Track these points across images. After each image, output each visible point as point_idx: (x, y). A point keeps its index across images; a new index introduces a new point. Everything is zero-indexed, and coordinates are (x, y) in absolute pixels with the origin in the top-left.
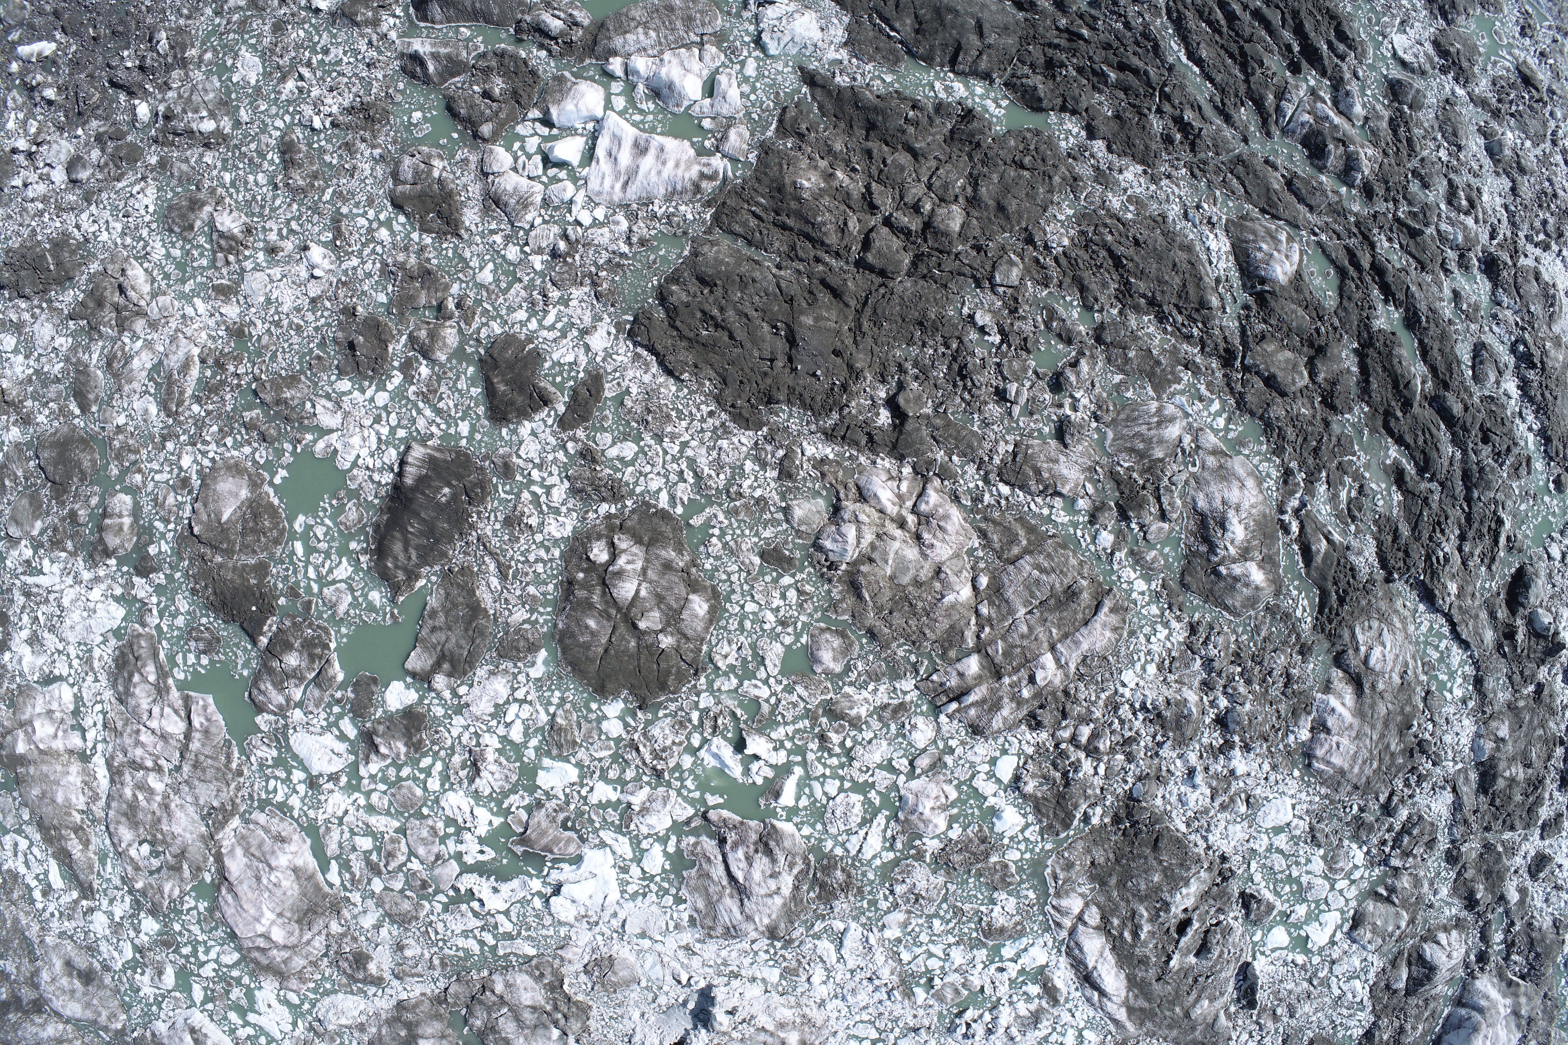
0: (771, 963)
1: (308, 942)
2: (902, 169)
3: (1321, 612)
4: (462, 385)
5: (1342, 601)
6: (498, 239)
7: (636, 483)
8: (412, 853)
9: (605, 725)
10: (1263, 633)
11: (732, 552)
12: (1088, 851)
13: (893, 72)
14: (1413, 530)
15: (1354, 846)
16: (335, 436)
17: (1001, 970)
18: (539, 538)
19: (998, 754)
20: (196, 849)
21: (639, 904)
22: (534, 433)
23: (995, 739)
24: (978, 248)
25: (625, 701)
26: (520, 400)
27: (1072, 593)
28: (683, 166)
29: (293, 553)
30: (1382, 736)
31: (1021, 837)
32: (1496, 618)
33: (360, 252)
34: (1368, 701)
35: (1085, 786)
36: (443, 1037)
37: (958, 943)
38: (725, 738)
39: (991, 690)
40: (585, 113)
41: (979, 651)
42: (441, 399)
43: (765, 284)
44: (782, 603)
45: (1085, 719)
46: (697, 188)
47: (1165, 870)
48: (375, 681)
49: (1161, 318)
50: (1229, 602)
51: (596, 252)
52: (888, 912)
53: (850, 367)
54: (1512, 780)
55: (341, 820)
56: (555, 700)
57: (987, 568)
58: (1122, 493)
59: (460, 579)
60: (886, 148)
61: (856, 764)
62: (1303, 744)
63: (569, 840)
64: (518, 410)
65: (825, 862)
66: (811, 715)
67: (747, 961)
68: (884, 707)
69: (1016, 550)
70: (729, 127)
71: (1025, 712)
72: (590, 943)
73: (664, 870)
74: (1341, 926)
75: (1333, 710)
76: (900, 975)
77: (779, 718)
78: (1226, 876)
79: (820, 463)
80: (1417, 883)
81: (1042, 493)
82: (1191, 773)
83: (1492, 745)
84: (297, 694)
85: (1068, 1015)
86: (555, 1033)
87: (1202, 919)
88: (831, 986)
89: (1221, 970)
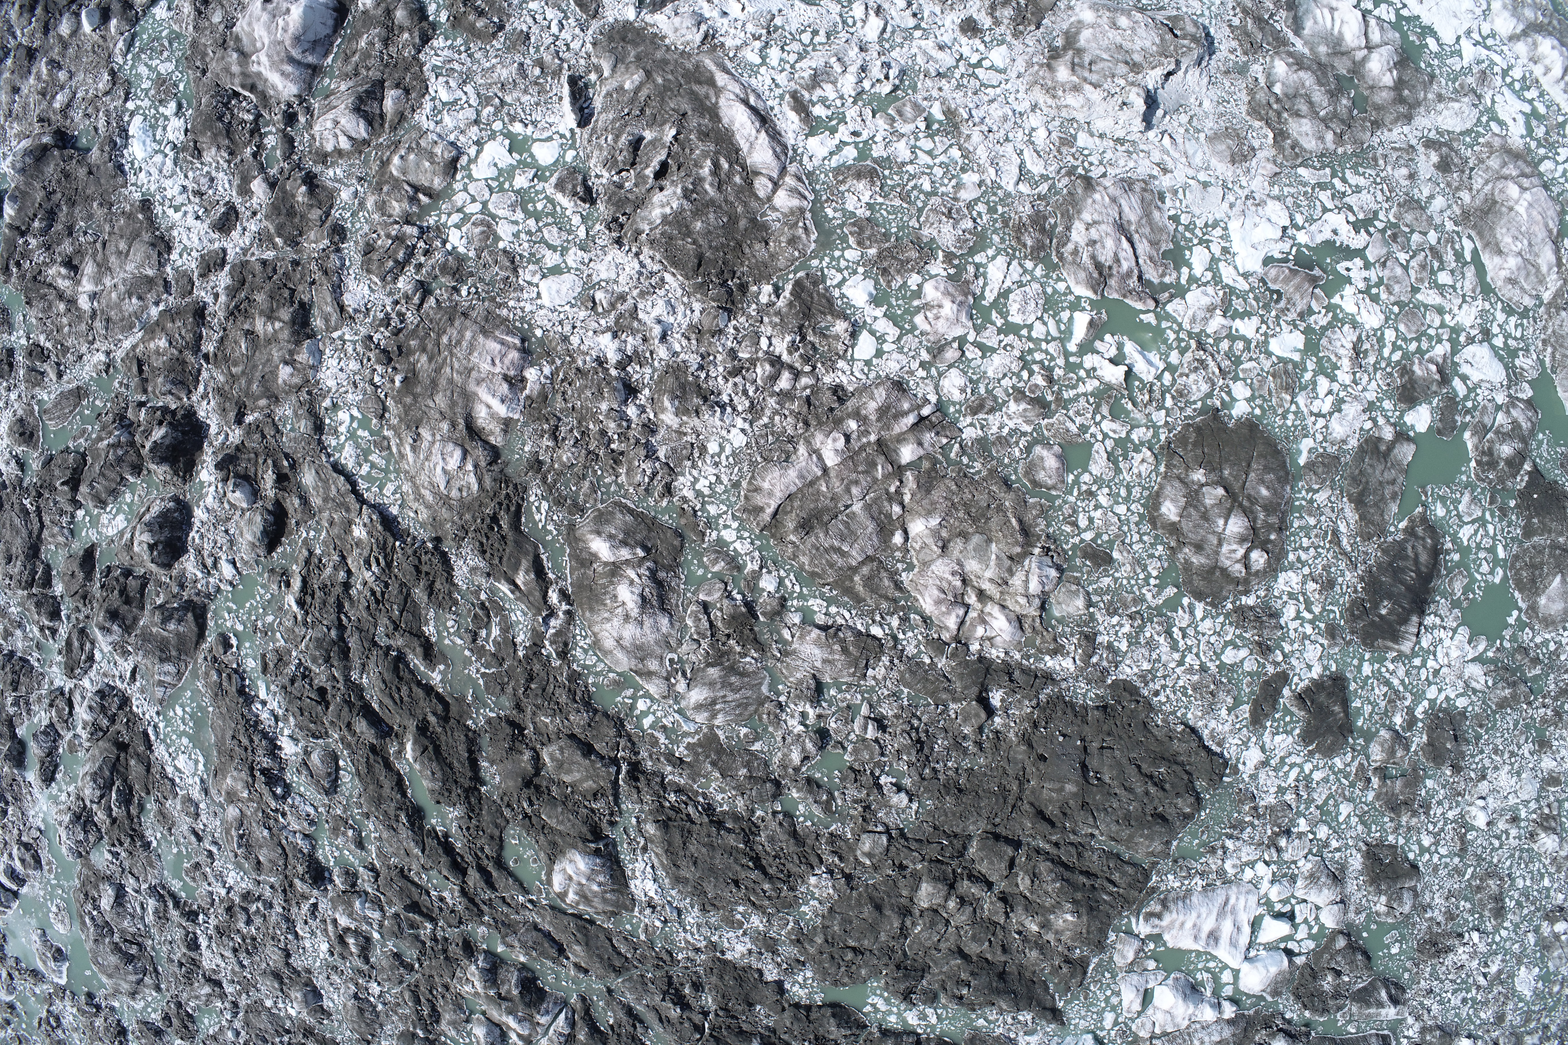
0: (1086, 152)
1: (1487, 182)
2: (974, 938)
3: (519, 507)
4: (1368, 709)
5: (495, 519)
6: (1334, 844)
7: (1223, 625)
8: (1406, 268)
9: (1248, 393)
10: (587, 484)
11: (1139, 562)
12: (772, 256)
13: (976, 1029)
14: (408, 594)
15: (462, 250)
16: (1470, 657)
17: (855, 134)
18: (1306, 571)
19: (875, 361)
21: (1210, 216)
22: (1309, 667)
23: (878, 377)
24: (902, 867)
25: (1230, 417)
26: (1322, 698)
27: (805, 527)
28: (1177, 925)
30: (438, 370)
31: (846, 273)
32: (301, 497)
33: (1445, 824)
34: (459, 410)
35: (782, 327)
36: (1372, 88)
37: (904, 164)
38: (1141, 381)
39: (888, 427)
40: (1259, 965)
41: (899, 467)
42: (1385, 695)
43: (1108, 819)
44: (1092, 514)
45: (785, 396)
46: (1164, 904)
47: (689, 233)
48: (1439, 432)
49: (709, 809)
50: (629, 518)
51: (1253, 838)
52: (976, 200)
53: (1030, 746)
54: (270, 317)
55: (1464, 301)
56: (1291, 416)
57: (893, 551)
58: (751, 630)
59: (1371, 529)
60: (989, 956)
61: (1017, 353)
62: (532, 365)
63: (1275, 281)
64: (1324, 688)
65: (1042, 254)
66: (1062, 402)
67: (1109, 155)
68: (992, 411)
69: (865, 570)
70: (1131, 963)
71: (849, 404)
72: (1252, 179)
73: (1190, 249)
74: (470, 161)
75: (503, 401)
76: (960, 133)
77: (1092, 400)
78: (614, 224)
79: (1057, 651)
80: (382, 207)
81: (839, 629)
82: (664, 337)
83: (298, 358)
84: (1501, 418)
85: (778, 81)
86: (1278, 89)
87: (641, 178)
88: (1027, 126)
89: (613, 121)
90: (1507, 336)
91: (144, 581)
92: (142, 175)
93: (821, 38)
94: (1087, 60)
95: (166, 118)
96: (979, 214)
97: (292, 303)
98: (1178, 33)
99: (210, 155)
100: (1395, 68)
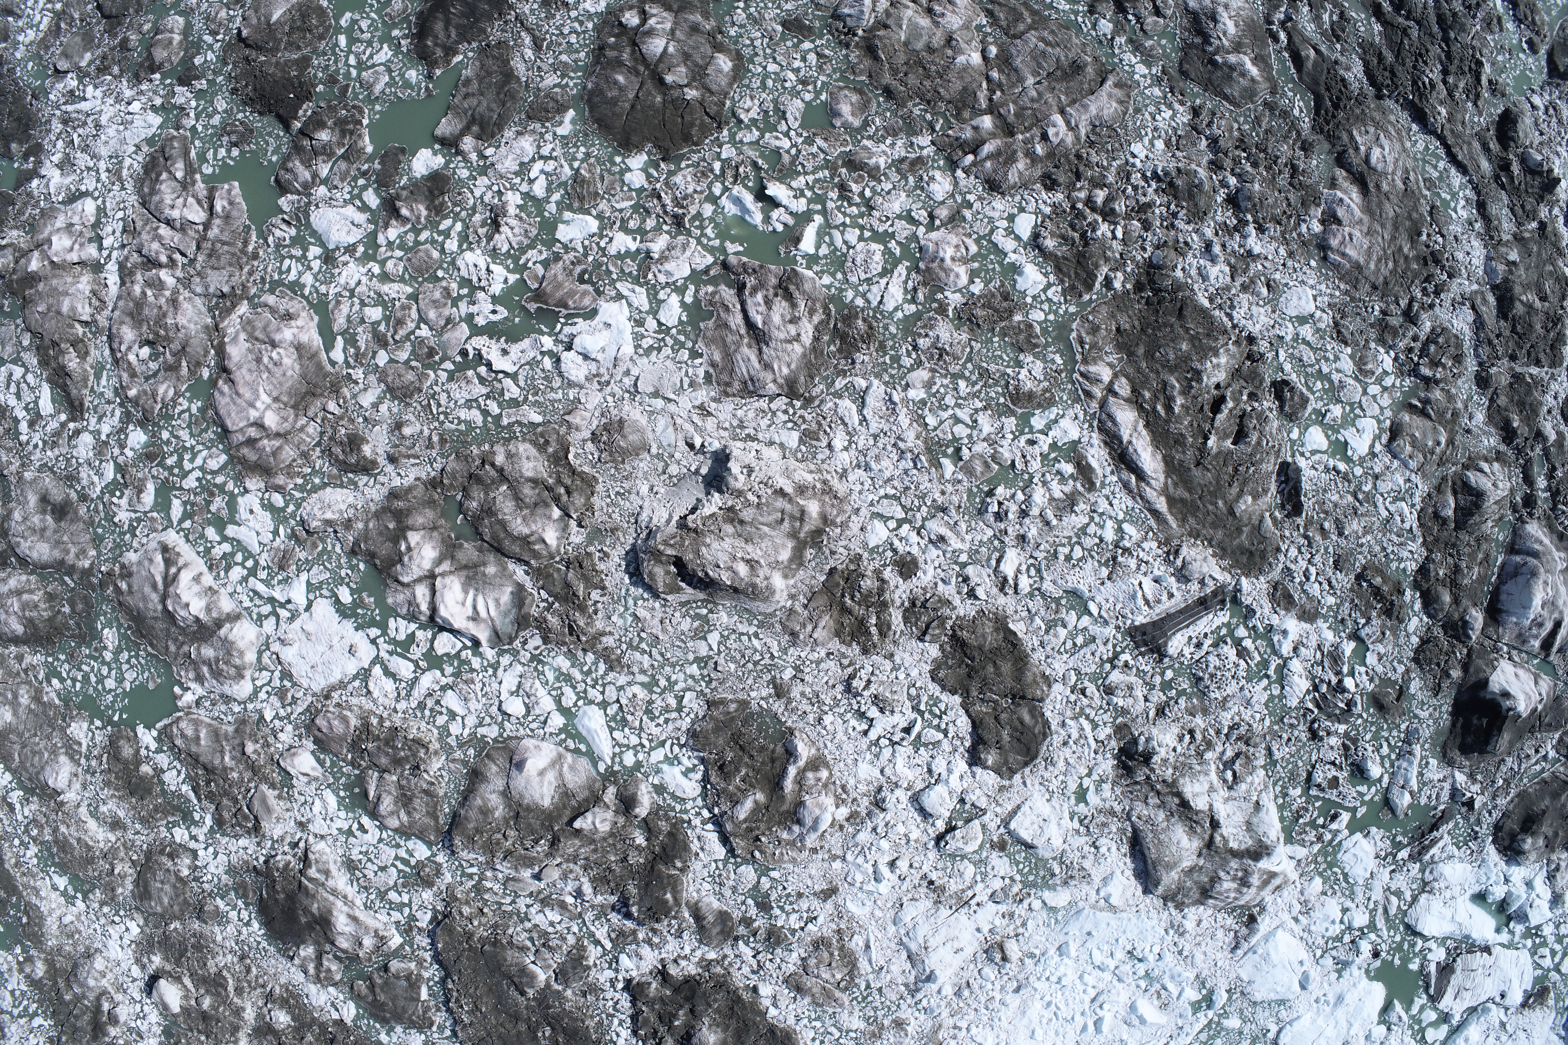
0: (790, 425)
1: (302, 429)
3: (1317, 114)
5: (1336, 106)
8: (422, 320)
9: (628, 177)
10: (1264, 126)
11: (755, 21)
12: (1113, 316)
14: (1397, 57)
15: (1382, 350)
17: (1031, 442)
18: (574, 14)
19: (1015, 211)
20: (198, 341)
21: (654, 360)
23: (1012, 197)
25: (649, 153)
27: (1077, 68)
29: (337, 45)
30: (1394, 238)
31: (1043, 298)
32: (1489, 150)
34: (1375, 200)
35: (1104, 246)
36: (434, 528)
37: (985, 408)
38: (746, 187)
39: (1006, 146)
41: (992, 111)
44: (802, 64)
45: (1098, 184)
47: (1193, 339)
48: (403, 151)
50: (1228, 91)
52: (911, 369)
54: (1530, 306)
55: (352, 292)
56: (580, 156)
57: (995, 41)
59: (496, 52)
62: (1316, 235)
63: (585, 293)
65: (846, 312)
66: (831, 166)
67: (764, 423)
68: (902, 160)
69: (1021, 27)
71: (1039, 173)
72: (600, 405)
73: (680, 322)
74: (1379, 437)
75: (1341, 203)
76: (925, 442)
77: (800, 168)
78: (1256, 359)
80: (1450, 398)
82: (1208, 246)
83: (1504, 268)
84: (324, 170)
85: (1106, 504)
86: (556, 513)
87: (1236, 399)
88: (853, 452)
89: (1262, 461)
90: (302, 260)
93: (1064, 551)
94: (786, 524)
97: (1513, 320)
98: (673, 569)
100: (400, 555)
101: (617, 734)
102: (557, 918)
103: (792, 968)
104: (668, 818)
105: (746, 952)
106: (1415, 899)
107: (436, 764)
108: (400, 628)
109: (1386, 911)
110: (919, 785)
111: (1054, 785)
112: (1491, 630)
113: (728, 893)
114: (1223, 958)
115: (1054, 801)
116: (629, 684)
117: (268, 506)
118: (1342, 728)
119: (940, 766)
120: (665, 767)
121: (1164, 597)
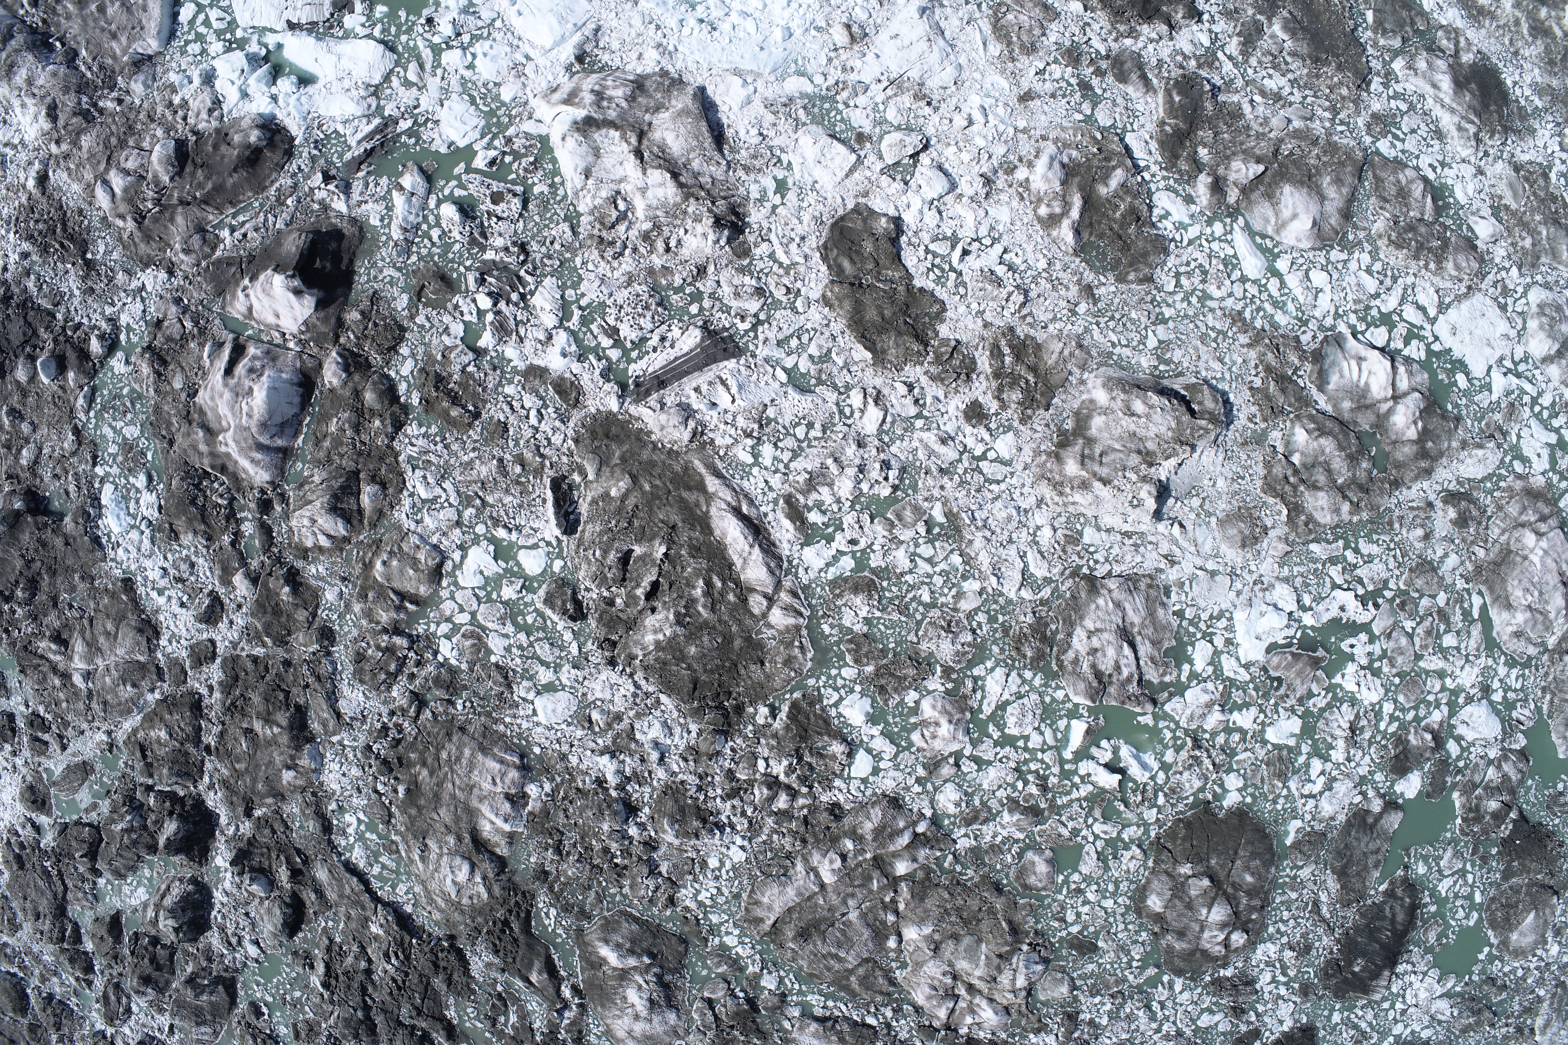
0: (1092, 549)
1: (1503, 532)
3: (528, 913)
5: (506, 923)
7: (1200, 995)
8: (1410, 636)
9: (1240, 783)
10: (592, 894)
11: (1122, 949)
12: (768, 677)
14: (428, 984)
15: (453, 662)
16: (1438, 994)
17: (853, 542)
18: (1285, 940)
19: (871, 780)
21: (1216, 607)
22: (1281, 1023)
23: (874, 794)
25: (1221, 807)
27: (804, 935)
30: (440, 785)
32: (316, 891)
34: (463, 825)
35: (779, 749)
36: (1395, 442)
37: (902, 574)
38: (1135, 782)
39: (883, 846)
41: (894, 879)
42: (1352, 1037)
44: (1080, 909)
45: (784, 815)
47: (683, 659)
48: (1428, 795)
50: (635, 927)
52: (977, 610)
54: (268, 722)
55: (1467, 661)
57: (888, 953)
58: (755, 1023)
59: (1352, 896)
61: (1013, 765)
62: (533, 781)
63: (1276, 668)
64: (1293, 1040)
65: (1042, 663)
66: (1055, 809)
67: (1115, 551)
68: (986, 821)
71: (846, 821)
72: (1261, 562)
73: (1193, 644)
74: (455, 567)
75: (504, 818)
76: (962, 537)
77: (1085, 805)
78: (606, 643)
79: (1041, 1030)
80: (369, 614)
81: (836, 1020)
82: (662, 760)
83: (301, 763)
84: (1491, 773)
85: (772, 483)
86: (1296, 459)
87: (631, 599)
88: (1032, 524)
89: (600, 534)
90: (1507, 689)
91: (172, 950)
92: (120, 551)
93: (816, 433)
94: (1098, 452)
95: (138, 491)
96: (979, 625)
97: (288, 706)
98: (1196, 407)
99: (187, 539)
100: (1421, 417)
101: (1231, 252)
102: (1266, 82)
103: (1054, 26)
104: (1180, 172)
105: (1096, 43)
106: (387, 78)
107: (1379, 225)
108: (1416, 350)
109: (422, 66)
110: (949, 199)
111: (811, 198)
112: (310, 363)
113: (1119, 100)
114: (609, 20)
115: (810, 181)
116: (1223, 299)
117: (1525, 461)
118: (490, 255)
119: (931, 218)
120: (1187, 220)
121: (704, 388)
